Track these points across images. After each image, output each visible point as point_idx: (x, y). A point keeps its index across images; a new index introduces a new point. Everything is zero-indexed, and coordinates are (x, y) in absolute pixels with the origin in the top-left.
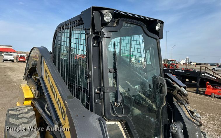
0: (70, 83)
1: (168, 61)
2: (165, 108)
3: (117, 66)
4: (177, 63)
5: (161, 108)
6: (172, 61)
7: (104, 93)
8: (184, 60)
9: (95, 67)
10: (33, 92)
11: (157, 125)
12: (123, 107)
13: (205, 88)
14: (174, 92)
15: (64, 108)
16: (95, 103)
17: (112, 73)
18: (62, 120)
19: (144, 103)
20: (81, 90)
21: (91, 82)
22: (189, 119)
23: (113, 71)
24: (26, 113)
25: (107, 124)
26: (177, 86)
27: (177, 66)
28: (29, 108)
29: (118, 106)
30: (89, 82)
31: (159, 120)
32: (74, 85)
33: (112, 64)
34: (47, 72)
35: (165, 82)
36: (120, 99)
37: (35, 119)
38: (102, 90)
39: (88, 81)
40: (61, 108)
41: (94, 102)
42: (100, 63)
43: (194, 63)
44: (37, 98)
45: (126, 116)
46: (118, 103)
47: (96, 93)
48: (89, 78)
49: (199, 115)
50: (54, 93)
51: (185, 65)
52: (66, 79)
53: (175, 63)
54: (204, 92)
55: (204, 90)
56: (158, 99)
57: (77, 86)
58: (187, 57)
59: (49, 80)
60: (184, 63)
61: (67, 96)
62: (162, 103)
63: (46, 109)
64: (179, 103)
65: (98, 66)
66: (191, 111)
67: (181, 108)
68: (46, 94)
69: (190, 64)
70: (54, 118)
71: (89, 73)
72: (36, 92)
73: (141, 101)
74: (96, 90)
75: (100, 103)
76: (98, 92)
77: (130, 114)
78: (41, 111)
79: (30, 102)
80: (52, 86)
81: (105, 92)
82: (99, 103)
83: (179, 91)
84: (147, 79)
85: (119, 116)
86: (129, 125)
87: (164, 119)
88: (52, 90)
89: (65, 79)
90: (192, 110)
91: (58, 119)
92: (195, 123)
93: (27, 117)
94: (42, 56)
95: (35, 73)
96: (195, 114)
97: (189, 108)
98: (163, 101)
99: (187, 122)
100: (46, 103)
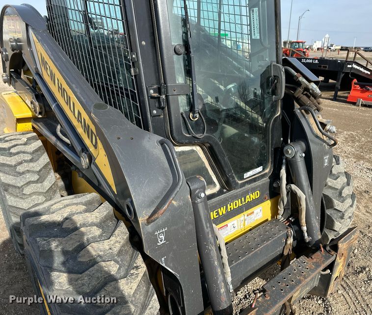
0: (98, 82)
1: (291, 43)
2: (279, 121)
3: (190, 40)
4: (307, 47)
5: (272, 120)
6: (298, 43)
7: (167, 96)
8: (321, 42)
9: (144, 43)
10: (30, 107)
11: (264, 148)
12: (204, 121)
13: (347, 92)
14: (298, 91)
15: (92, 127)
16: (151, 116)
17: (182, 55)
18: (92, 149)
19: (244, 116)
20: (122, 93)
21: (140, 74)
22: (317, 137)
23: (182, 50)
24: (25, 144)
25: (176, 150)
26: (304, 80)
27: (306, 53)
28: (29, 135)
29: (196, 119)
30: (135, 76)
31: (266, 142)
32: (107, 84)
33: (181, 36)
34: (46, 59)
35: (282, 73)
36: (198, 107)
37: (46, 154)
38: (163, 90)
39: (133, 74)
40: (86, 128)
41: (149, 113)
42: (153, 34)
43: (337, 48)
44: (40, 116)
45: (211, 136)
46: (195, 115)
47: (152, 97)
48: (134, 67)
49: (334, 129)
50: (68, 102)
51: (320, 51)
52: (90, 74)
53: (304, 47)
54: (346, 97)
55: (346, 95)
56: (268, 106)
57: (112, 86)
58: (327, 36)
59: (52, 76)
60: (320, 47)
61: (93, 105)
62: (274, 112)
63: (59, 133)
64: (303, 111)
65: (149, 40)
66: (322, 124)
67: (306, 119)
68: (53, 106)
69: (330, 48)
70: (78, 148)
71: (132, 56)
72: (34, 104)
73: (239, 113)
74: (152, 91)
75: (162, 116)
76: (156, 95)
77: (218, 132)
78: (53, 139)
79: (29, 126)
80: (60, 88)
81: (170, 94)
82: (160, 116)
83: (307, 89)
84: (250, 71)
85: (197, 136)
86: (216, 150)
87: (275, 139)
88: (63, 95)
89: (86, 75)
90: (324, 121)
91: (85, 149)
92: (325, 142)
93: (29, 151)
94: (27, 25)
95: (25, 68)
96: (328, 127)
97: (320, 119)
98: (276, 109)
99: (312, 141)
100: (57, 122)
